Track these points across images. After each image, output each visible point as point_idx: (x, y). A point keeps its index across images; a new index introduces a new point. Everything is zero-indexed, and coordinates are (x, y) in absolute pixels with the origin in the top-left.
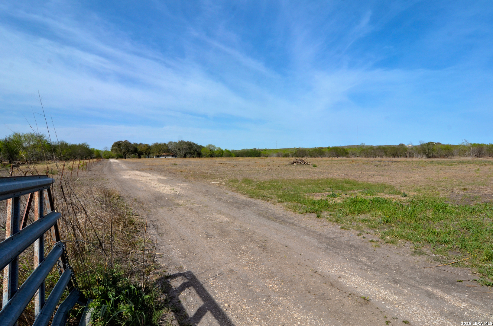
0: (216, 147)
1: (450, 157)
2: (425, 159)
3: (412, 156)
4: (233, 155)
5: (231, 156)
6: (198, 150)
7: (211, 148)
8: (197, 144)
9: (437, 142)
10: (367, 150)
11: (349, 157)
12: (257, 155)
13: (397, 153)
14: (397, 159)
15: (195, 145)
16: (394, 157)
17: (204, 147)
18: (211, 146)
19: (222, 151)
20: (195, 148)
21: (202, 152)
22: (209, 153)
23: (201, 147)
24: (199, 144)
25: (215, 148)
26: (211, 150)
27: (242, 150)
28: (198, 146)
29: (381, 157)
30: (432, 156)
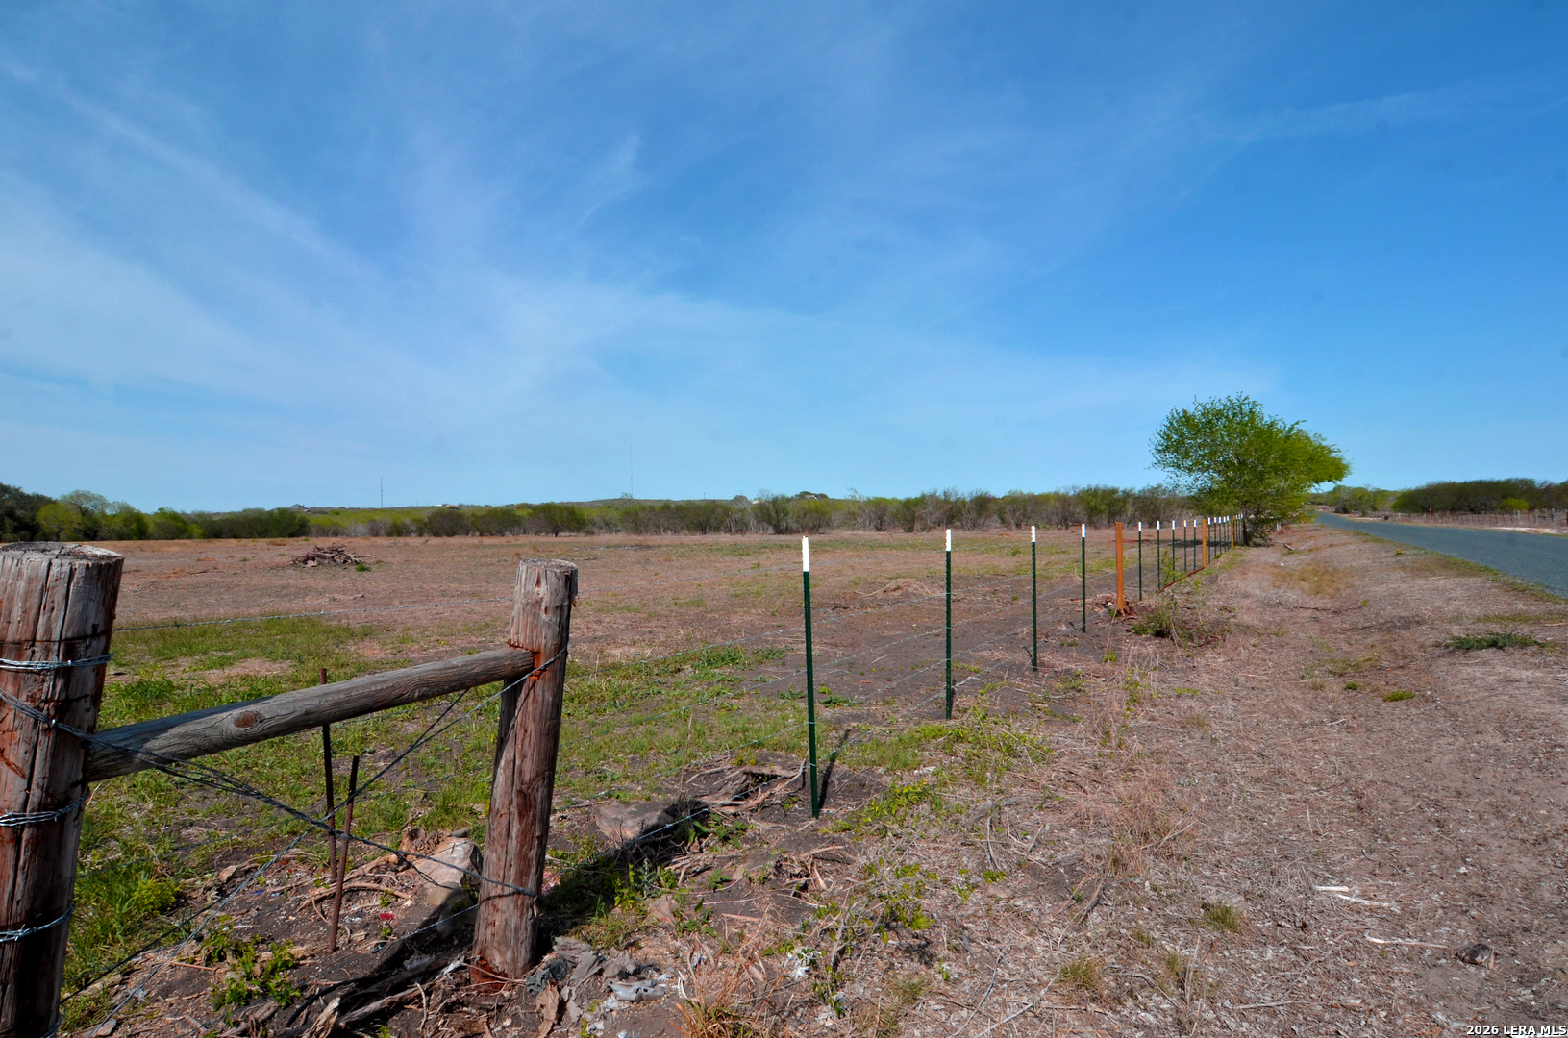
0: (110, 500)
1: (821, 530)
2: (770, 537)
3: (742, 527)
4: (196, 530)
5: (185, 536)
6: (19, 513)
7: (85, 505)
8: (17, 490)
9: (818, 493)
10: (637, 515)
11: (593, 534)
12: (290, 531)
13: (708, 519)
14: (711, 538)
15: (10, 493)
16: (704, 532)
17: (55, 502)
18: (87, 497)
19: (139, 518)
20: (9, 503)
21: (43, 522)
22: (77, 526)
23: (39, 501)
24: (28, 490)
25: (104, 504)
26: (84, 513)
27: (245, 511)
28: (23, 495)
29: (676, 532)
30: (787, 529)
